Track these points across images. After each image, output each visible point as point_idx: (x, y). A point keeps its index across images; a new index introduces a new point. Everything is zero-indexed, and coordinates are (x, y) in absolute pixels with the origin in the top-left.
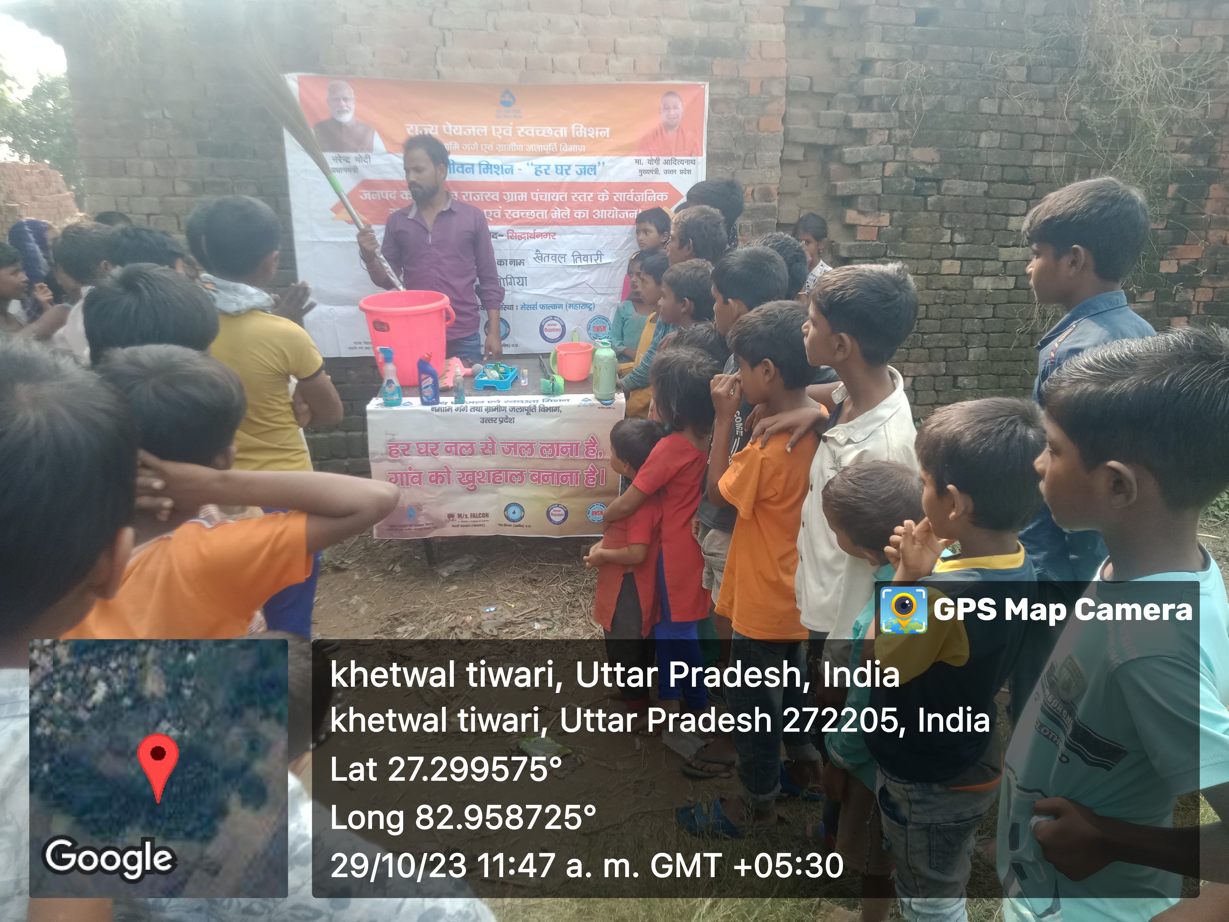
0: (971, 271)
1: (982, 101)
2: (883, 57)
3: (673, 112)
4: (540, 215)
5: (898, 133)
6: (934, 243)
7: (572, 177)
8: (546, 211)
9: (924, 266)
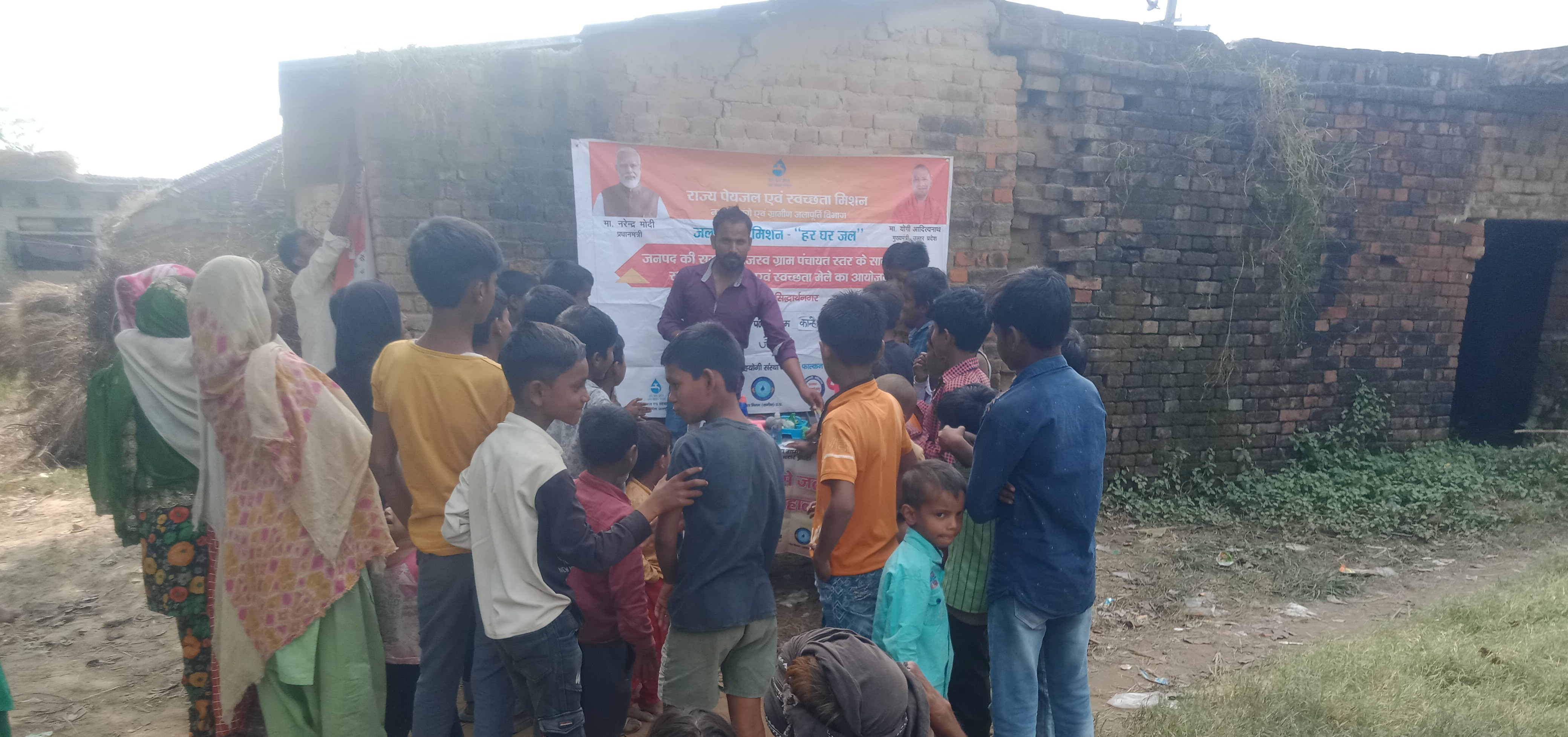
0: (1167, 331)
1: (1177, 178)
2: (1097, 137)
3: (922, 183)
4: (805, 278)
5: (1109, 205)
6: (1137, 306)
7: (835, 243)
8: (810, 274)
9: (1129, 326)
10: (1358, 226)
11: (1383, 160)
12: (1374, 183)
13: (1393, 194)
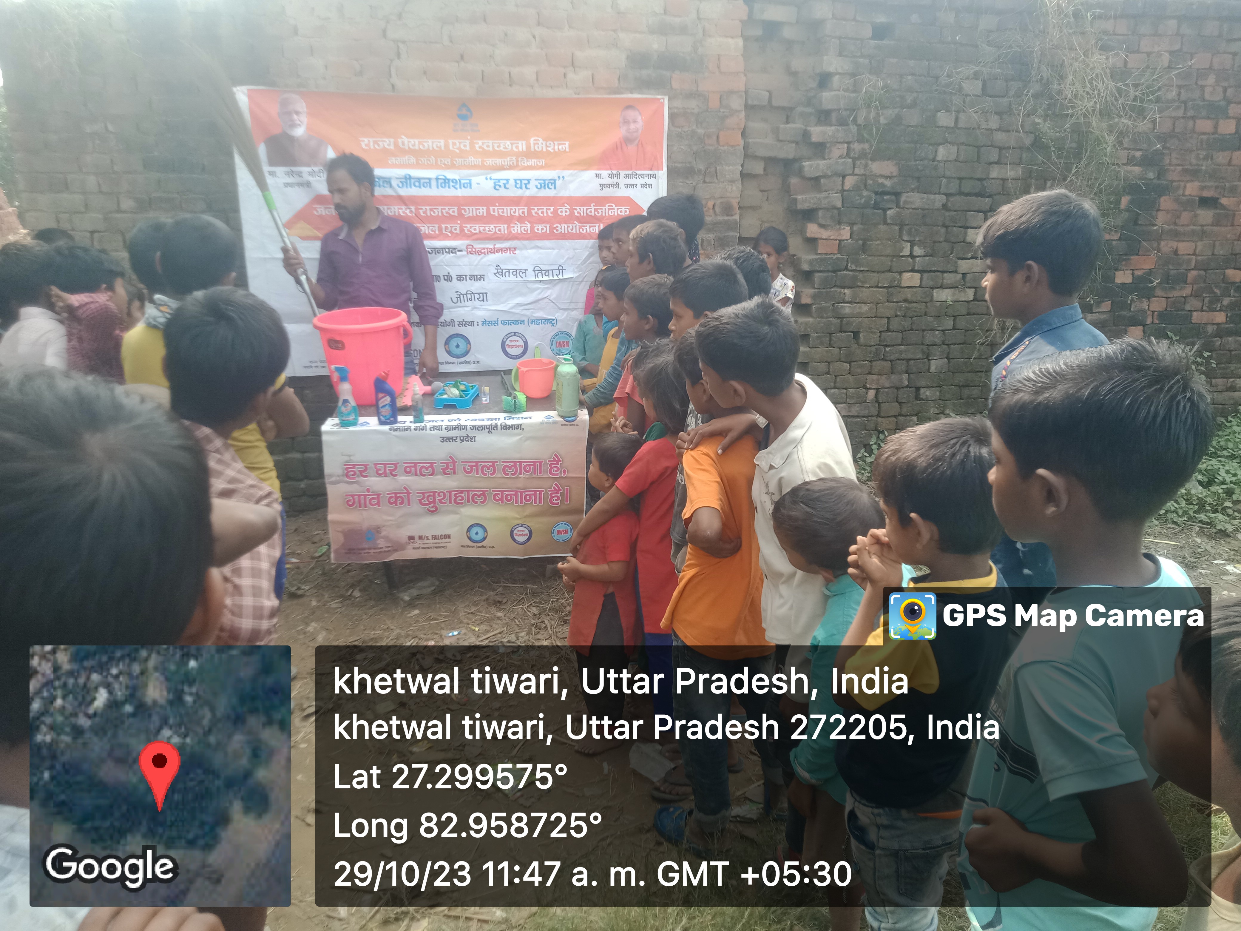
0: (931, 283)
1: (939, 114)
2: (840, 71)
3: (632, 126)
4: (500, 230)
5: (857, 146)
6: (894, 256)
7: (532, 191)
8: (506, 226)
9: (885, 279)
10: (1170, 165)
11: (1202, 87)
12: (1190, 113)
13: (1216, 127)
